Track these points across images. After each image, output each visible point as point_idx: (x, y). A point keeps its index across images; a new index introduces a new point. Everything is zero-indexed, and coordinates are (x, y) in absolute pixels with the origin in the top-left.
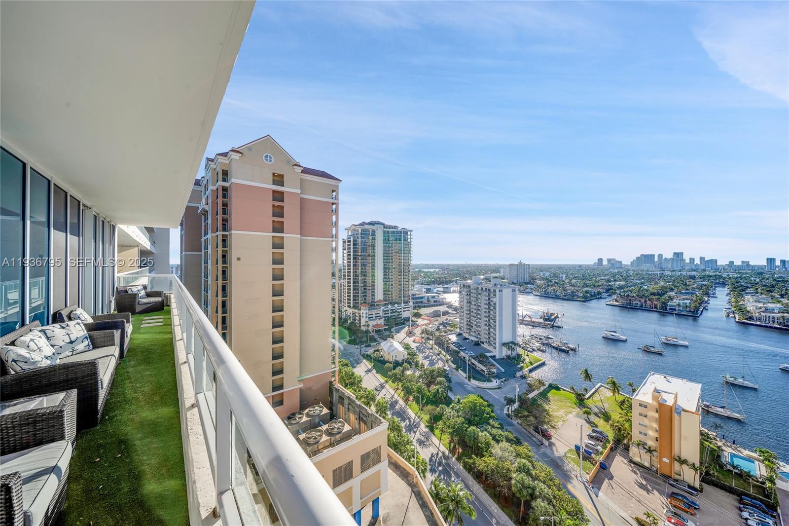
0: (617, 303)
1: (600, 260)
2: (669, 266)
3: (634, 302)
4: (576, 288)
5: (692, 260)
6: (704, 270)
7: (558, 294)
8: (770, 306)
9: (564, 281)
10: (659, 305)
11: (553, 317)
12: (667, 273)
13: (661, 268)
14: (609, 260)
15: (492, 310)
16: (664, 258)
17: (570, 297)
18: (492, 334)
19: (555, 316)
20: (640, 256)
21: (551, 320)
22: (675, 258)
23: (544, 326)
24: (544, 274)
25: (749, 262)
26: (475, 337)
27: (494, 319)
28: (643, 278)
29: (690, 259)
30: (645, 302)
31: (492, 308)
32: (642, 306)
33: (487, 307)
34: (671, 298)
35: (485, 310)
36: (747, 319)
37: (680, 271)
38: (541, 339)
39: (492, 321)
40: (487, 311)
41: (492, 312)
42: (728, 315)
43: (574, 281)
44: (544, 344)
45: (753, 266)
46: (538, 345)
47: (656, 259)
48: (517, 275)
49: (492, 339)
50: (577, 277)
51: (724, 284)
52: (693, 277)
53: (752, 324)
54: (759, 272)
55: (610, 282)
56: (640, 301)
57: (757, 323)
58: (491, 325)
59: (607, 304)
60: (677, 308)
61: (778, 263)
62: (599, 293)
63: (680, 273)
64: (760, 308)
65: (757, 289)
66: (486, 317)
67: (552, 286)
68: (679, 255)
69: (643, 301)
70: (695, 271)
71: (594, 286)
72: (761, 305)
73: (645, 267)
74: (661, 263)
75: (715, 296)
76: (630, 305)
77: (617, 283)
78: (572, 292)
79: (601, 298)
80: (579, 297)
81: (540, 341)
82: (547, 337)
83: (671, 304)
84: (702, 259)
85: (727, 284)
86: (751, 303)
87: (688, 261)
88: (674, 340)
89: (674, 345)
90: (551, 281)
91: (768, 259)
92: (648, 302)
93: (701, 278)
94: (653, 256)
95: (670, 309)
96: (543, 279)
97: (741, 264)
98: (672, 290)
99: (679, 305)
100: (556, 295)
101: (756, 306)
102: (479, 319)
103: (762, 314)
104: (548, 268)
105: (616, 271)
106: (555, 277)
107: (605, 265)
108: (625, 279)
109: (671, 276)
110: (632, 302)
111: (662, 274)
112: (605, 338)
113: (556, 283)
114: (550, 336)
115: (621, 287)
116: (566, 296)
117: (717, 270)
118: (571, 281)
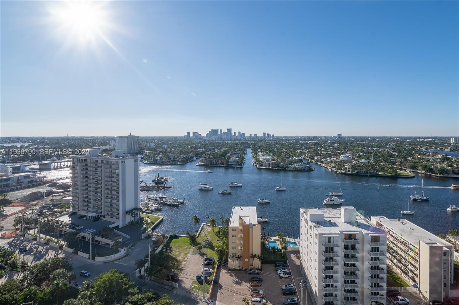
0: (203, 164)
1: (189, 133)
2: (225, 137)
3: (212, 162)
4: (176, 155)
5: (235, 133)
6: (241, 140)
7: (164, 160)
8: (268, 157)
9: (166, 150)
10: (225, 162)
11: (163, 180)
12: (225, 142)
13: (221, 138)
14: (194, 133)
15: (114, 182)
16: (223, 132)
17: (173, 162)
18: (114, 206)
19: (164, 179)
20: (211, 131)
21: (162, 183)
22: (228, 132)
23: (157, 189)
24: (150, 145)
25: (257, 135)
26: (94, 212)
27: (117, 191)
28: (214, 146)
29: (235, 132)
30: (218, 161)
31: (114, 180)
32: (216, 164)
33: (109, 179)
34: (230, 157)
35: (106, 183)
36: (261, 166)
37: (231, 140)
38: (156, 200)
39: (114, 193)
40: (109, 183)
41: (114, 184)
42: (254, 165)
43: (173, 149)
44: (160, 204)
45: (259, 137)
46: (156, 205)
47: (219, 133)
48: (128, 146)
49: (114, 210)
50: (174, 146)
51: (249, 147)
52: (237, 144)
53: (263, 168)
54: (261, 140)
55: (197, 149)
56: (215, 161)
57: (264, 167)
58: (113, 196)
59: (197, 165)
60: (233, 163)
61: (266, 135)
62: (191, 158)
63: (231, 141)
64: (265, 159)
65: (262, 149)
66: (107, 189)
67: (159, 154)
68: (229, 130)
69: (217, 160)
70: (237, 140)
71: (188, 152)
72: (265, 158)
73: (214, 138)
74: (221, 135)
75: (247, 154)
76: (210, 165)
77: (201, 149)
78: (174, 158)
79: (193, 161)
80: (179, 162)
81: (157, 202)
82: (162, 197)
83: (231, 161)
84: (239, 133)
85: (250, 147)
86: (262, 157)
87: (233, 134)
88: (236, 184)
89: (235, 187)
90: (157, 151)
91: (263, 133)
92: (220, 161)
93: (240, 144)
94: (217, 131)
95: (230, 164)
96: (149, 149)
97: (254, 136)
98: (229, 152)
99: (234, 161)
100: (162, 162)
101: (263, 159)
102: (99, 193)
103: (266, 162)
104: (153, 139)
105: (199, 141)
106: (159, 147)
107: (192, 137)
108: (205, 147)
109: (227, 144)
110: (211, 162)
111: (223, 142)
112: (201, 190)
113: (160, 152)
114: (164, 196)
115: (203, 152)
116: (169, 162)
117: (245, 140)
118: (171, 150)
